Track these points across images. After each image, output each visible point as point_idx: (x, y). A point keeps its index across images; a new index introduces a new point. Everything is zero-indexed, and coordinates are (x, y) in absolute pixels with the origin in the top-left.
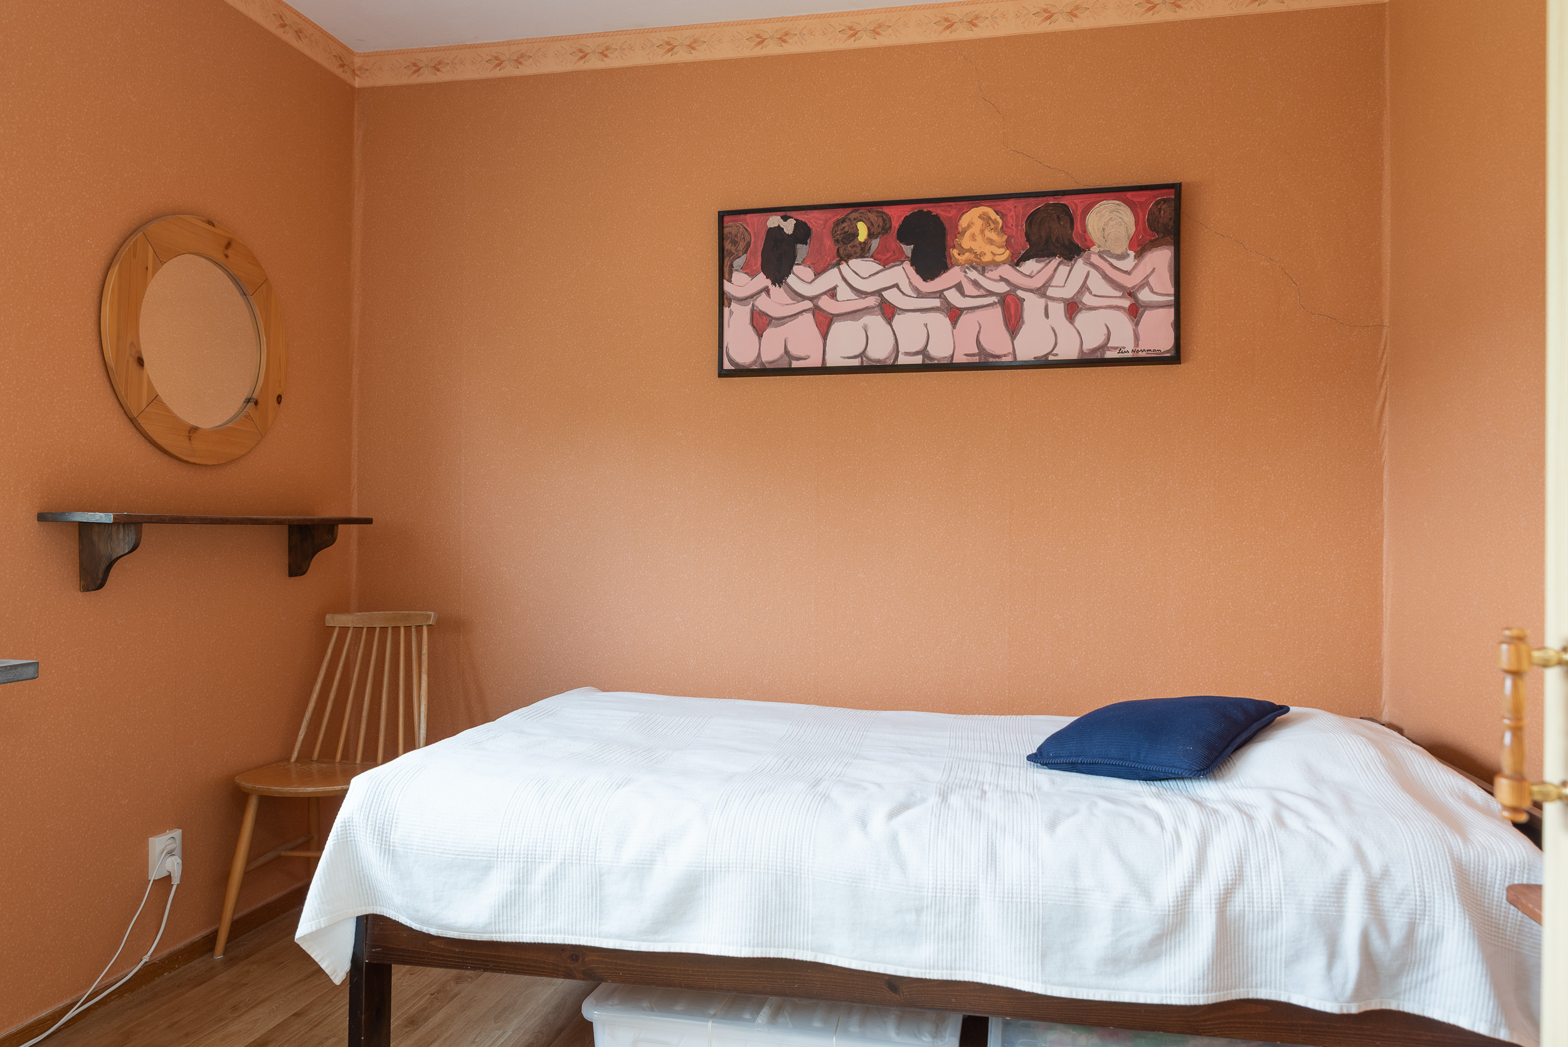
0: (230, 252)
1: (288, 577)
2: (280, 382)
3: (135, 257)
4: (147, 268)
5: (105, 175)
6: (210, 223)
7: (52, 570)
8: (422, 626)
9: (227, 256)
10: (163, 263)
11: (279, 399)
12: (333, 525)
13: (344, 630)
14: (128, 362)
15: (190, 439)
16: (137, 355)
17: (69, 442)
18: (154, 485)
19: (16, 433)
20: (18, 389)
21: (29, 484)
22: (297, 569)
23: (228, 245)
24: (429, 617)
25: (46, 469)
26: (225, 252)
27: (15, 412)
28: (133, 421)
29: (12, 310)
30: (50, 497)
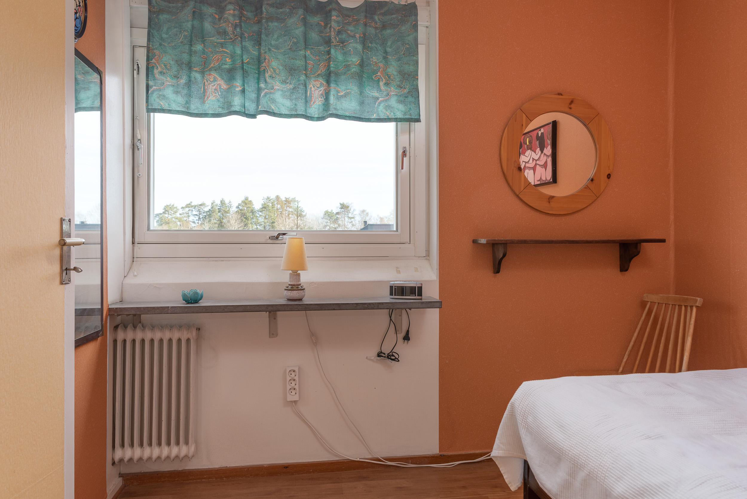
0: (572, 106)
1: (619, 272)
2: (609, 167)
3: (516, 121)
4: (523, 125)
5: (503, 88)
6: (560, 94)
7: (480, 264)
8: (693, 306)
9: (570, 108)
10: (531, 121)
11: (609, 176)
12: (637, 244)
13: (653, 303)
14: (513, 170)
15: (549, 202)
16: (518, 166)
17: (487, 208)
18: (531, 225)
19: (463, 207)
20: (463, 189)
21: (468, 228)
22: (624, 268)
23: (572, 102)
24: (696, 301)
25: (476, 221)
26: (570, 106)
27: (462, 198)
28: (518, 196)
29: (460, 156)
30: (478, 233)
